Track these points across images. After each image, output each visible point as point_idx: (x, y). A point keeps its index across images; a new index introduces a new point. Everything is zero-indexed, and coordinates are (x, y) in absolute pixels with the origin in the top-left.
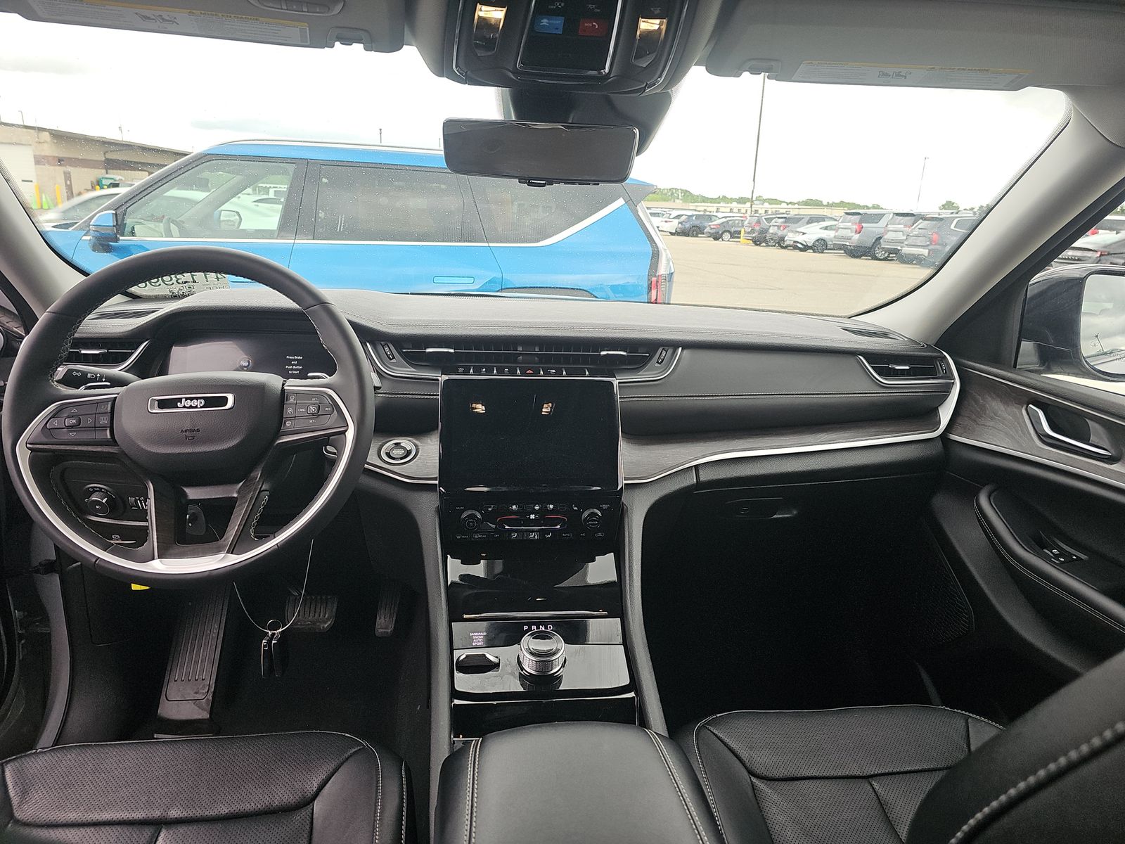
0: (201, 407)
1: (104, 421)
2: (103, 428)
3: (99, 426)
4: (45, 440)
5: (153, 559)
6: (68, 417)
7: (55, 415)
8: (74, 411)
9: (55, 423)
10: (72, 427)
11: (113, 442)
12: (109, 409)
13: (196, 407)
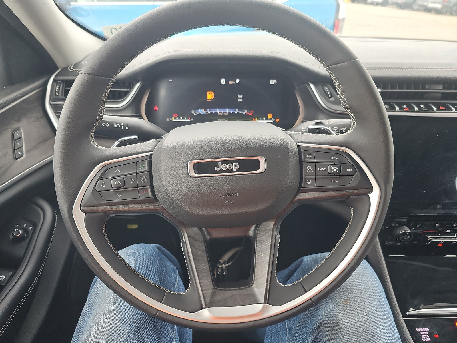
0: (237, 171)
1: (145, 180)
2: (144, 187)
3: (141, 185)
4: (96, 202)
5: (202, 308)
6: (113, 178)
7: (102, 177)
8: (117, 172)
9: (103, 184)
10: (118, 188)
11: (155, 199)
12: (147, 168)
13: (232, 171)
